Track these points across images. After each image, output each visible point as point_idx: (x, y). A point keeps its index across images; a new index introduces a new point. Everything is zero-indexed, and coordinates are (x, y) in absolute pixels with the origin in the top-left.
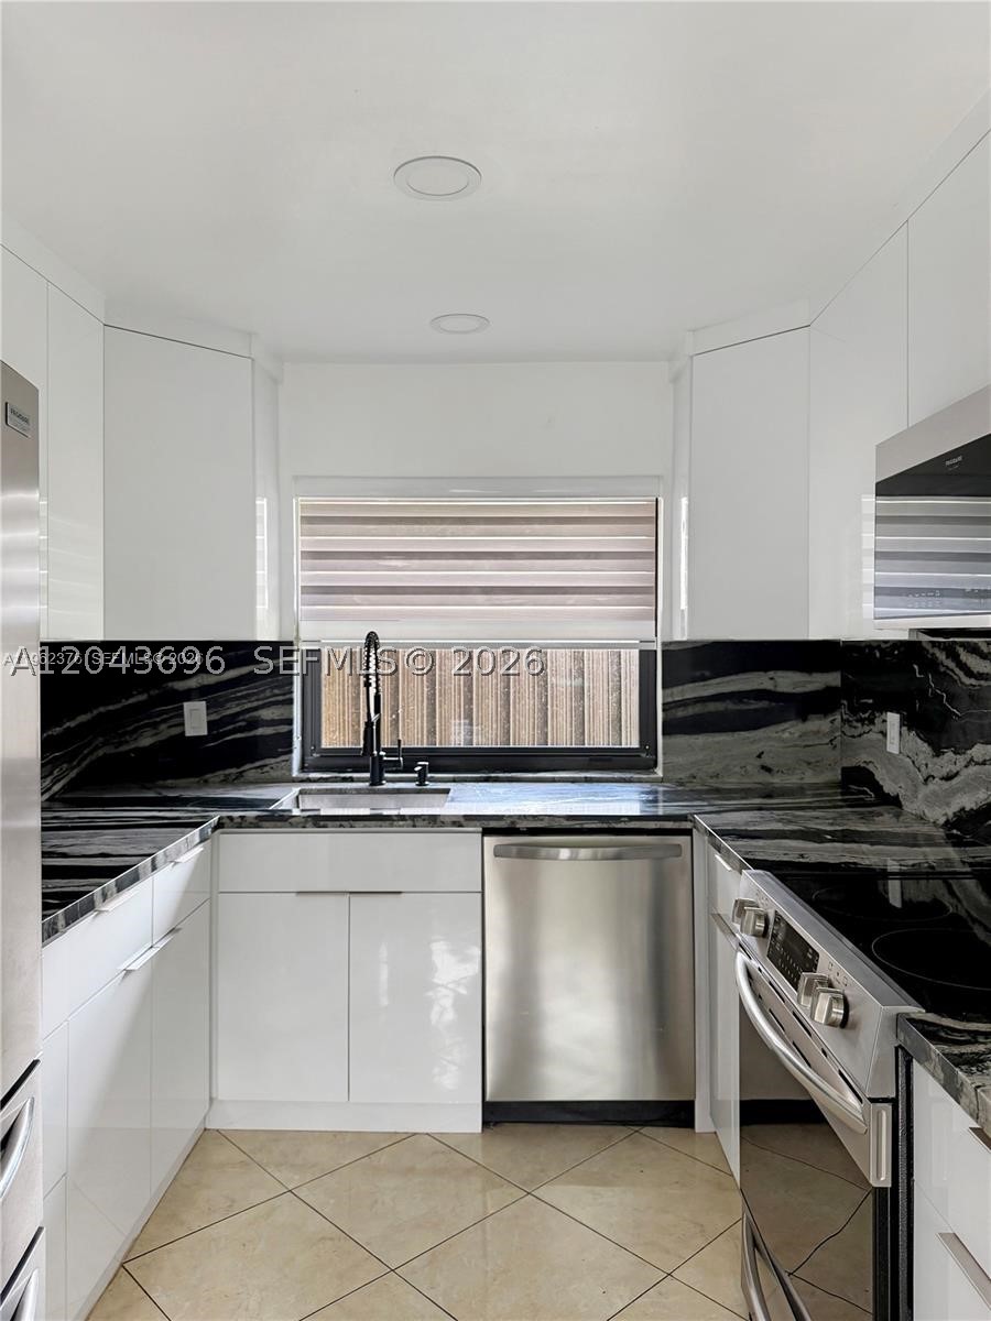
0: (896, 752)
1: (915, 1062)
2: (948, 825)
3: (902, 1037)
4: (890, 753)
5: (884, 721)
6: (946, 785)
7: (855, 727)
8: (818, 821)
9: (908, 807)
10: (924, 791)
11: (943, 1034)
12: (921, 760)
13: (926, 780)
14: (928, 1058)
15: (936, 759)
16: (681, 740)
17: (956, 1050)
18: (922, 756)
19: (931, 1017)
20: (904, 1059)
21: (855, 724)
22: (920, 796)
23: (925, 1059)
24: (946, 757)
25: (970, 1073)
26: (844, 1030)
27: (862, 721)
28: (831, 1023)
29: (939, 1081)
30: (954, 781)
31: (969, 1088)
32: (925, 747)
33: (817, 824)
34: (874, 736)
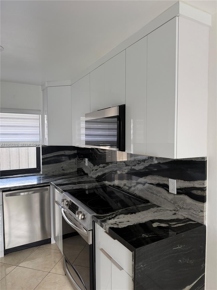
0: (87, 165)
1: (95, 223)
2: (96, 178)
3: (93, 219)
4: (86, 166)
5: (85, 160)
6: (96, 171)
7: (80, 161)
8: (74, 180)
9: (90, 175)
10: (92, 172)
11: (100, 217)
12: (91, 167)
13: (92, 170)
14: (98, 222)
15: (94, 167)
16: (46, 166)
17: (102, 220)
18: (92, 166)
19: (98, 215)
20: (94, 223)
21: (80, 160)
22: (91, 173)
23: (97, 222)
24: (96, 166)
25: (104, 223)
26: (84, 220)
27: (81, 160)
28: (82, 219)
29: (100, 225)
30: (97, 171)
31: (104, 226)
32: (92, 165)
33: (74, 181)
34: (83, 162)
